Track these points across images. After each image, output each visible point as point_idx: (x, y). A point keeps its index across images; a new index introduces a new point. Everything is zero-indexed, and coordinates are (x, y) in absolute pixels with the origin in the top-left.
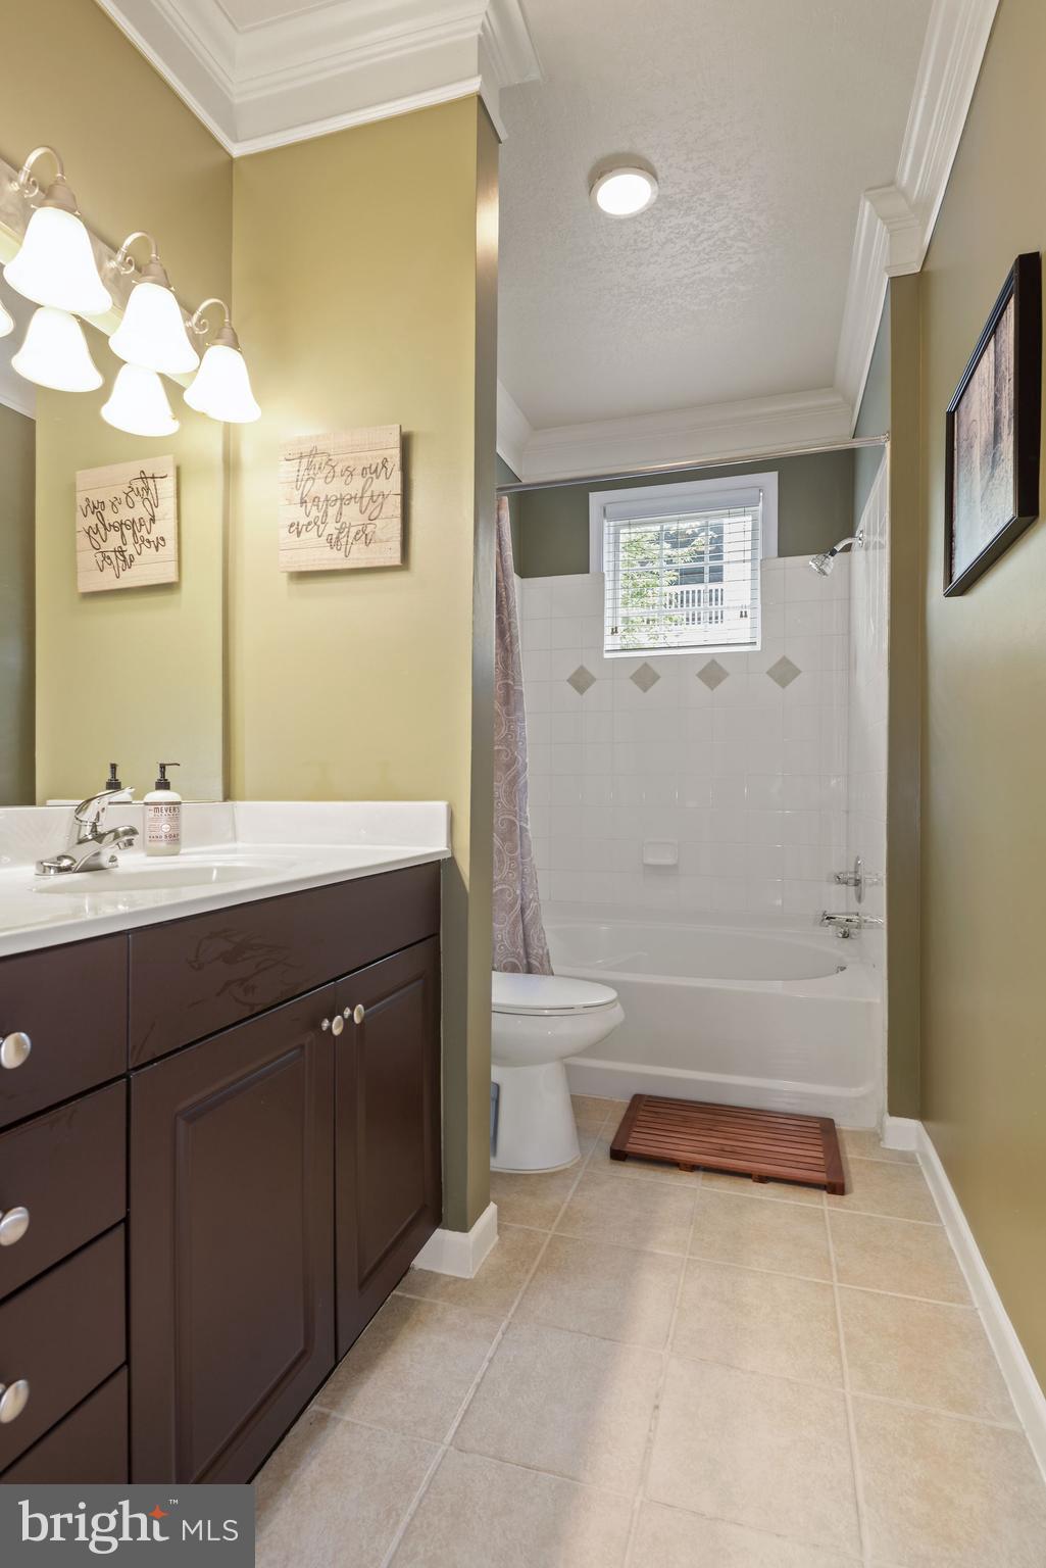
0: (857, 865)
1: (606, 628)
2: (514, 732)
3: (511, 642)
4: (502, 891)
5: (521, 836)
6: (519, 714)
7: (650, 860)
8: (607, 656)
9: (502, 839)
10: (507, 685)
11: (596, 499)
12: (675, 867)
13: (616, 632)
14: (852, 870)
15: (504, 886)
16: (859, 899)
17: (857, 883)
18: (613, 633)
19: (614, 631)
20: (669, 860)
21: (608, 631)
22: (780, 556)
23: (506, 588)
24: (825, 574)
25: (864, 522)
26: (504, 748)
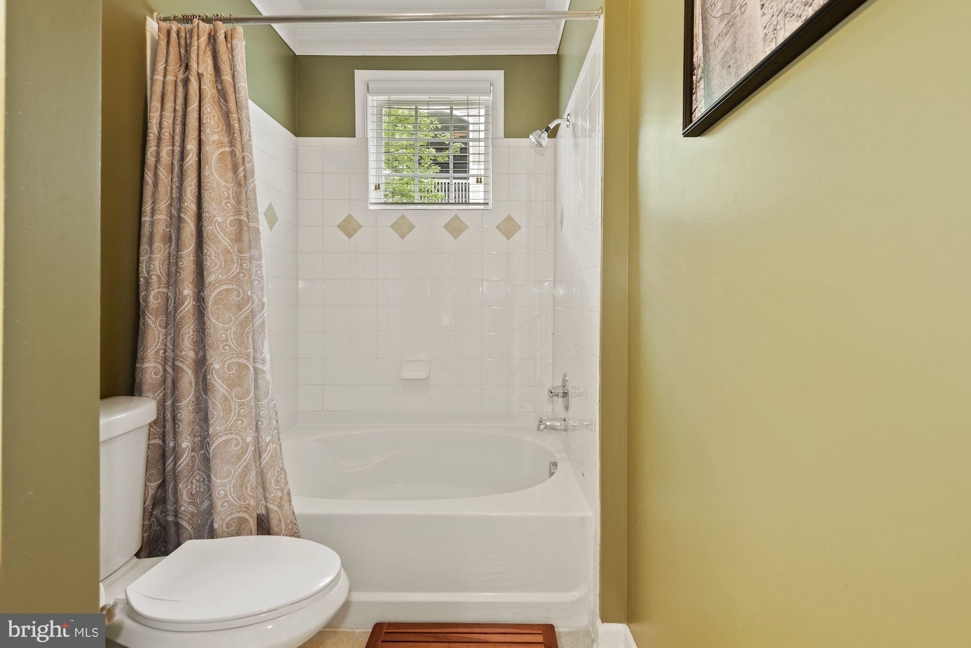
0: (565, 381)
1: (370, 185)
2: (249, 270)
3: (245, 176)
4: (227, 442)
5: (256, 380)
6: (254, 252)
7: (407, 375)
8: (372, 207)
9: (228, 385)
10: (240, 221)
11: (361, 76)
12: (428, 378)
13: (379, 188)
14: (560, 384)
15: (230, 436)
16: (567, 408)
17: (565, 395)
18: (376, 189)
19: (377, 187)
20: (421, 375)
21: (372, 187)
22: (505, 137)
23: (239, 121)
24: (541, 146)
25: (570, 105)
26: (234, 287)
